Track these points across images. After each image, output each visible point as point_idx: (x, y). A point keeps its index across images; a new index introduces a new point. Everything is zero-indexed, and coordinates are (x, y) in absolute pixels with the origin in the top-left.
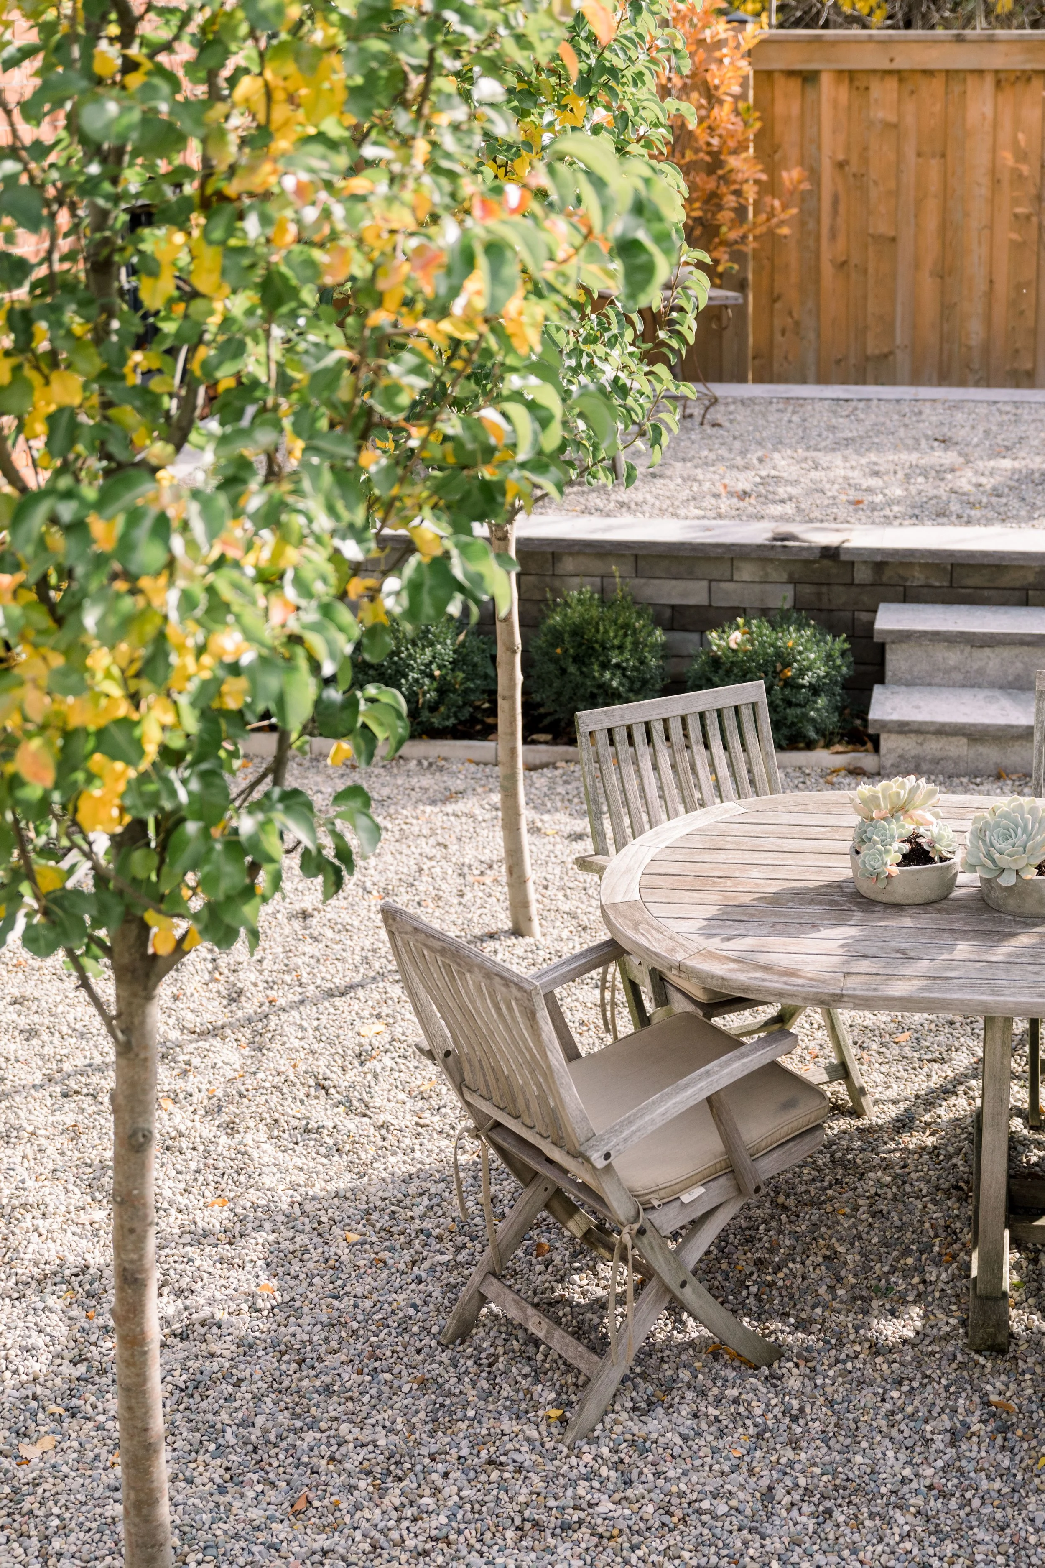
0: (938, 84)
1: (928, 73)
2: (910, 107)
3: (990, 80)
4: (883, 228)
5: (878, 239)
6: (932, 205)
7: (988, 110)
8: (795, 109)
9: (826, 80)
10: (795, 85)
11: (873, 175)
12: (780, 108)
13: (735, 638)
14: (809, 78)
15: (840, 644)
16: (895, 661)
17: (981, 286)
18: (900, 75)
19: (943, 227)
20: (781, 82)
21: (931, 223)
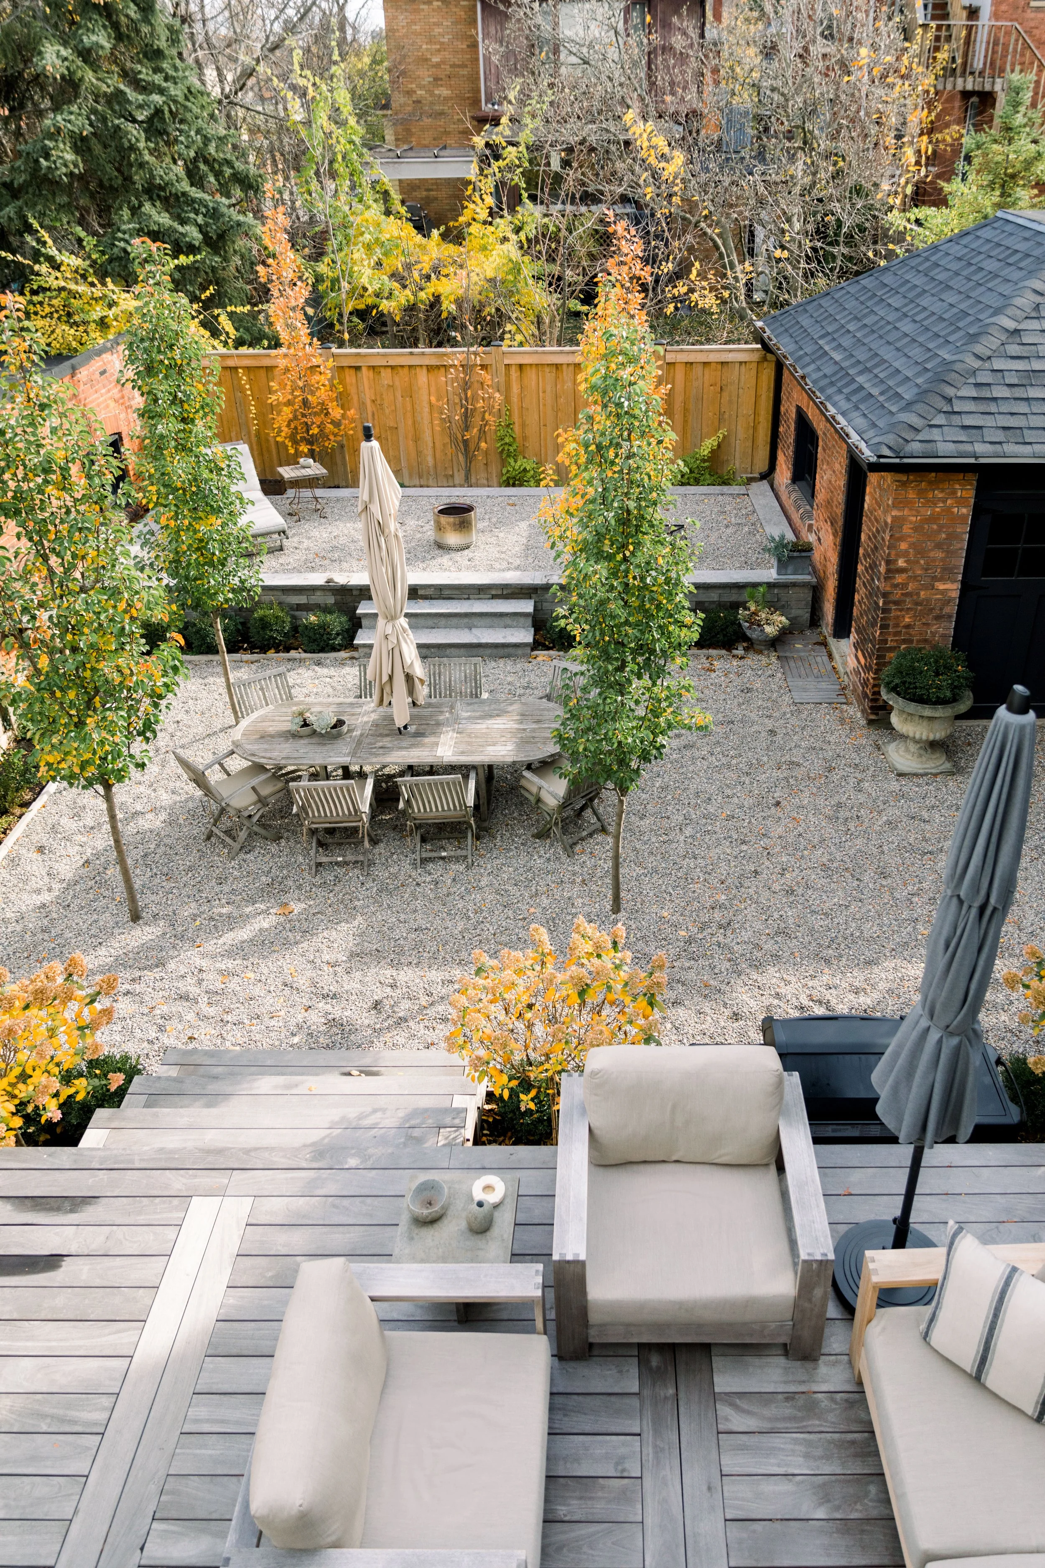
0: (406, 370)
1: (402, 366)
2: (397, 379)
3: (425, 368)
4: (392, 424)
5: (391, 428)
6: (409, 415)
7: (425, 379)
8: (354, 381)
9: (364, 369)
10: (353, 371)
11: (386, 405)
12: (348, 379)
13: (313, 618)
14: (358, 368)
15: (344, 619)
16: (364, 622)
17: (430, 444)
18: (392, 367)
19: (414, 422)
20: (347, 370)
21: (410, 422)
